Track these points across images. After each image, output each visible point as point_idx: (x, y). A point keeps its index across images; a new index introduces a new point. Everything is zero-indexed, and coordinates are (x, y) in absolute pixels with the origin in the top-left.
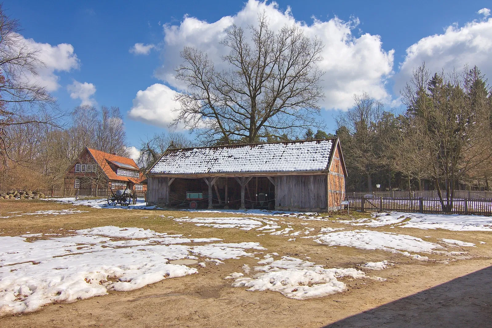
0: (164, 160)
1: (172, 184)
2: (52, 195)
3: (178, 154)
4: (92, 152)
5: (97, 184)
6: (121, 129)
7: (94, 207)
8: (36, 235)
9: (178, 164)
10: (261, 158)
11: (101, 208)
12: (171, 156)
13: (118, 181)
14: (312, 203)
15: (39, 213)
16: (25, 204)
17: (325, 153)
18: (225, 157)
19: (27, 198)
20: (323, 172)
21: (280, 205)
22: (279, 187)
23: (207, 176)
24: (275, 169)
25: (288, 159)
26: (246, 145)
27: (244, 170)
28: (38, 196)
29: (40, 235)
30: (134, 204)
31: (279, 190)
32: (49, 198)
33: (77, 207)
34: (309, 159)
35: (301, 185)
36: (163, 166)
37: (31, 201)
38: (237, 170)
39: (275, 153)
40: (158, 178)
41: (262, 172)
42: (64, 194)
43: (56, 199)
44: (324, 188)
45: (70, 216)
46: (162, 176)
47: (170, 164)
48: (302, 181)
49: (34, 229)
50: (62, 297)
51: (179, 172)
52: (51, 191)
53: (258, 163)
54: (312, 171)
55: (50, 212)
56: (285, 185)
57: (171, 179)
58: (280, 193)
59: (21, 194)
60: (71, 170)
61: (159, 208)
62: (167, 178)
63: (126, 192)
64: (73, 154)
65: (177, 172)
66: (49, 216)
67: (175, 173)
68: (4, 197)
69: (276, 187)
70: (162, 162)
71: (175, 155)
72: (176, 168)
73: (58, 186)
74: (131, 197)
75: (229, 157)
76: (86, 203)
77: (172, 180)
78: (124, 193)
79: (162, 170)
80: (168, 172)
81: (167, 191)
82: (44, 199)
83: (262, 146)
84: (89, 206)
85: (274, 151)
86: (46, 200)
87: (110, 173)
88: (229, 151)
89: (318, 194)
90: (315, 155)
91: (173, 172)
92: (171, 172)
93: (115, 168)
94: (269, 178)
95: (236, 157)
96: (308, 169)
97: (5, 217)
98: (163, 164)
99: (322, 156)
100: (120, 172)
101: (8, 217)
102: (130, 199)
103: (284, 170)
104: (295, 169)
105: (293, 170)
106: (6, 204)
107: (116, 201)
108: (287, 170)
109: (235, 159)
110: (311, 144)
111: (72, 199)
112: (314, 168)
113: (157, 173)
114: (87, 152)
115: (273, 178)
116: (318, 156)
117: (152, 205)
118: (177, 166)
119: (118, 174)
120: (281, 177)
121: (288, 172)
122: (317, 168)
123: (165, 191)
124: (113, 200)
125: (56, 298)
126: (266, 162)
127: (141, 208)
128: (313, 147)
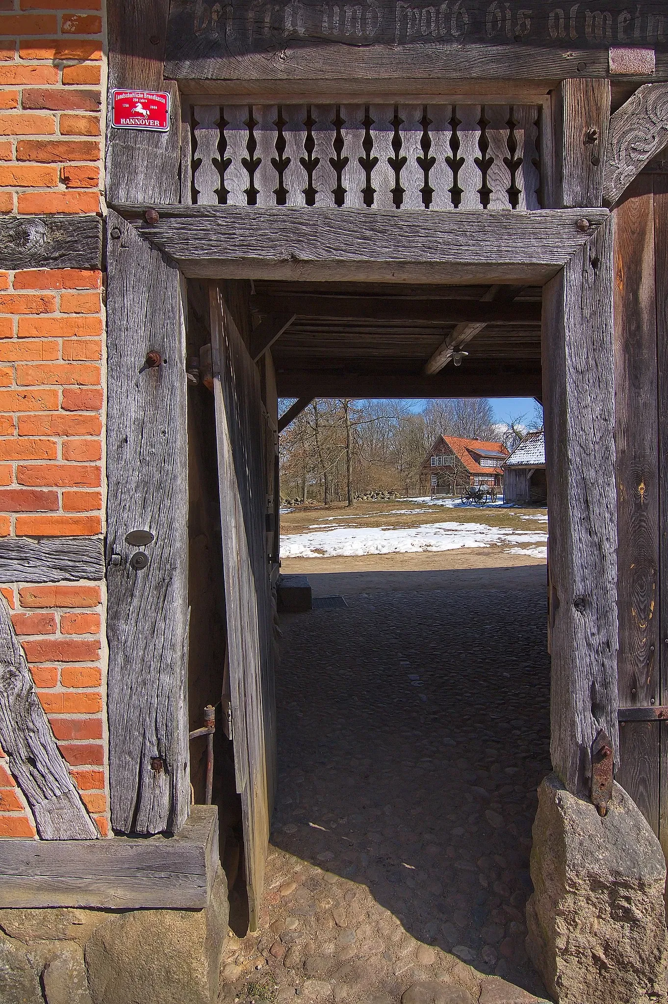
0: (523, 447)
1: (531, 477)
2: (407, 494)
3: (540, 438)
4: (447, 440)
5: (455, 479)
6: (487, 403)
7: (447, 506)
8: (388, 527)
9: (539, 451)
11: (453, 507)
12: (532, 441)
13: (483, 475)
15: (394, 512)
16: (381, 505)
19: (383, 498)
28: (394, 497)
29: (392, 527)
30: (492, 502)
32: (404, 498)
33: (429, 506)
36: (520, 455)
37: (388, 502)
40: (515, 470)
42: (420, 493)
43: (411, 499)
45: (419, 515)
46: (520, 467)
47: (529, 452)
49: (388, 524)
50: (397, 550)
51: (540, 462)
52: (406, 490)
55: (403, 512)
57: (530, 470)
59: (378, 494)
60: (426, 465)
61: (517, 506)
62: (525, 469)
63: (481, 488)
64: (429, 443)
65: (537, 462)
66: (401, 515)
67: (535, 462)
68: (362, 498)
70: (521, 451)
71: (536, 440)
72: (536, 457)
73: (414, 485)
74: (488, 493)
76: (440, 502)
77: (532, 471)
78: (479, 490)
79: (520, 460)
80: (526, 462)
81: (526, 485)
82: (399, 500)
84: (442, 505)
86: (401, 500)
87: (471, 465)
91: (532, 462)
92: (530, 462)
93: (477, 458)
97: (365, 516)
98: (520, 453)
100: (483, 463)
101: (368, 516)
102: (486, 496)
106: (364, 505)
107: (471, 500)
111: (427, 499)
113: (514, 465)
114: (441, 441)
117: (509, 502)
118: (538, 454)
119: (482, 465)
123: (523, 485)
124: (468, 498)
125: (395, 550)
127: (500, 507)
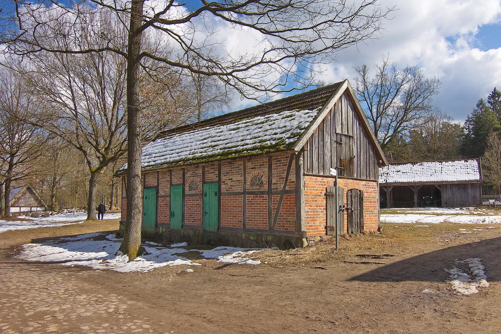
10: (425, 172)
14: (470, 201)
17: (475, 169)
18: (394, 172)
20: (478, 181)
21: (446, 203)
22: (445, 192)
23: (386, 185)
24: (441, 180)
25: (448, 173)
26: (407, 163)
27: (417, 181)
31: (445, 194)
34: (464, 173)
35: (461, 190)
38: (410, 181)
39: (435, 169)
41: (431, 182)
44: (479, 192)
48: (462, 187)
53: (425, 176)
54: (470, 181)
56: (449, 190)
58: (445, 195)
69: (442, 192)
75: (397, 171)
83: (421, 164)
85: (433, 167)
88: (395, 167)
89: (474, 196)
90: (468, 170)
94: (436, 186)
95: (403, 172)
96: (467, 179)
99: (473, 171)
103: (449, 180)
104: (457, 180)
105: (456, 180)
108: (451, 180)
109: (403, 173)
110: (461, 163)
112: (471, 179)
115: (439, 186)
116: (470, 170)
120: (446, 185)
121: (452, 181)
122: (474, 179)
126: (431, 175)
128: (463, 164)
